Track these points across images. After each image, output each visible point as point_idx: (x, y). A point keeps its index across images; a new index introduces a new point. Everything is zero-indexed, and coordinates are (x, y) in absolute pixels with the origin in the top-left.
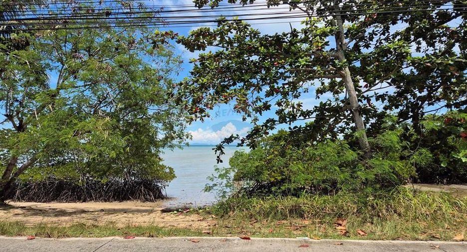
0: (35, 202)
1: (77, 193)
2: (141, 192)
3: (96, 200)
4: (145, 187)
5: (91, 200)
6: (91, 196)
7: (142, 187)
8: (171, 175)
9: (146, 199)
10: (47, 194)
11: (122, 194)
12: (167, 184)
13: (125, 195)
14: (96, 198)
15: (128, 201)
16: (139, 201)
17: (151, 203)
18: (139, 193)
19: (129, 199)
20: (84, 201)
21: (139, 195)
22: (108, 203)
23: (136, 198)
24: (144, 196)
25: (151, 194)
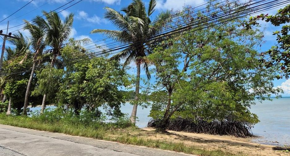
0: (173, 130)
1: (194, 127)
2: (234, 130)
3: (205, 132)
4: (237, 127)
5: (202, 132)
6: (202, 130)
7: (234, 127)
8: (255, 120)
9: (239, 135)
10: (178, 127)
11: (221, 130)
12: (252, 125)
13: (223, 131)
14: (205, 131)
15: (226, 136)
16: (234, 137)
17: (243, 138)
18: (233, 131)
19: (226, 134)
20: (199, 133)
21: (233, 132)
22: (213, 135)
23: (231, 134)
24: (237, 133)
25: (242, 132)
